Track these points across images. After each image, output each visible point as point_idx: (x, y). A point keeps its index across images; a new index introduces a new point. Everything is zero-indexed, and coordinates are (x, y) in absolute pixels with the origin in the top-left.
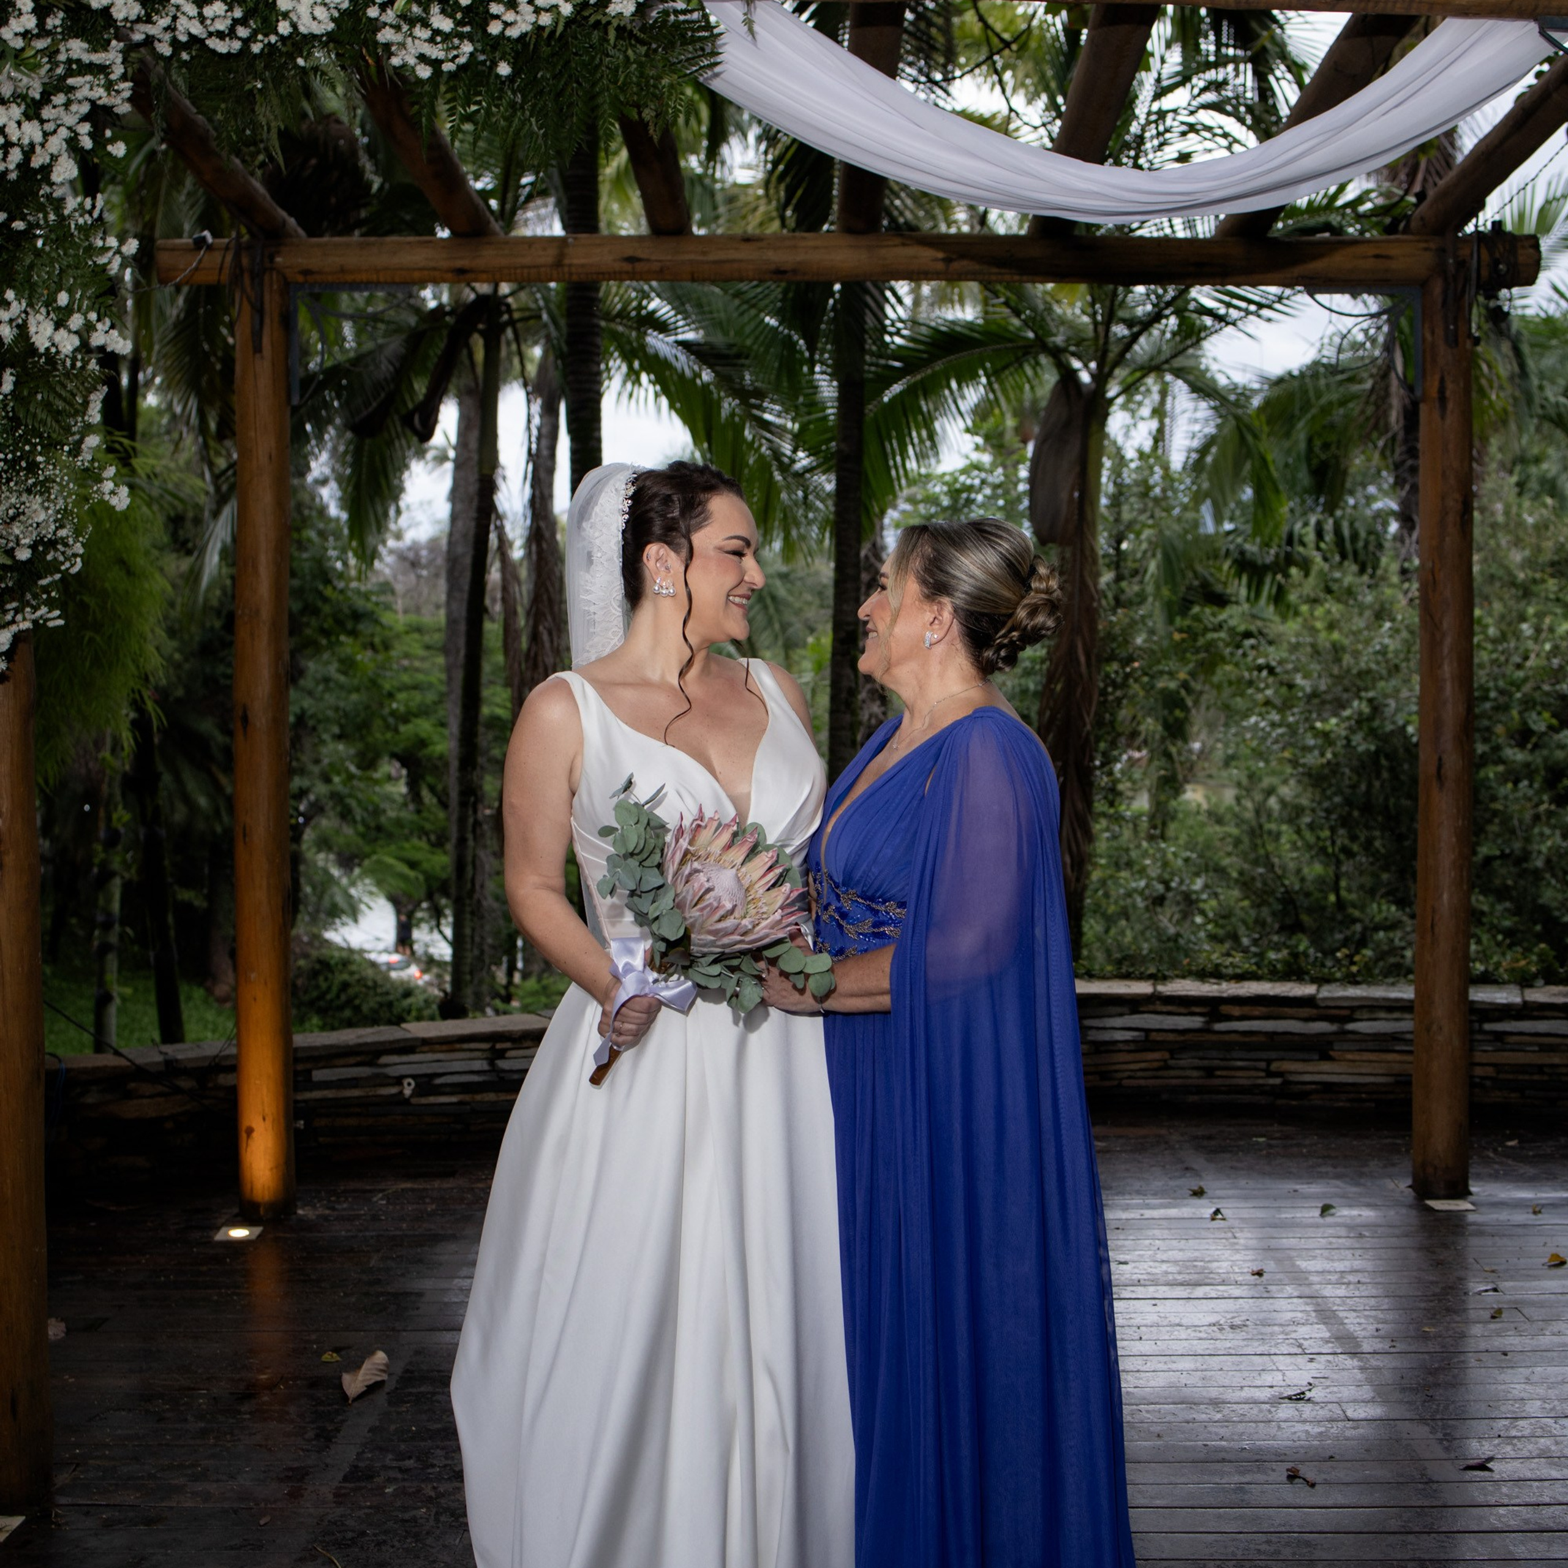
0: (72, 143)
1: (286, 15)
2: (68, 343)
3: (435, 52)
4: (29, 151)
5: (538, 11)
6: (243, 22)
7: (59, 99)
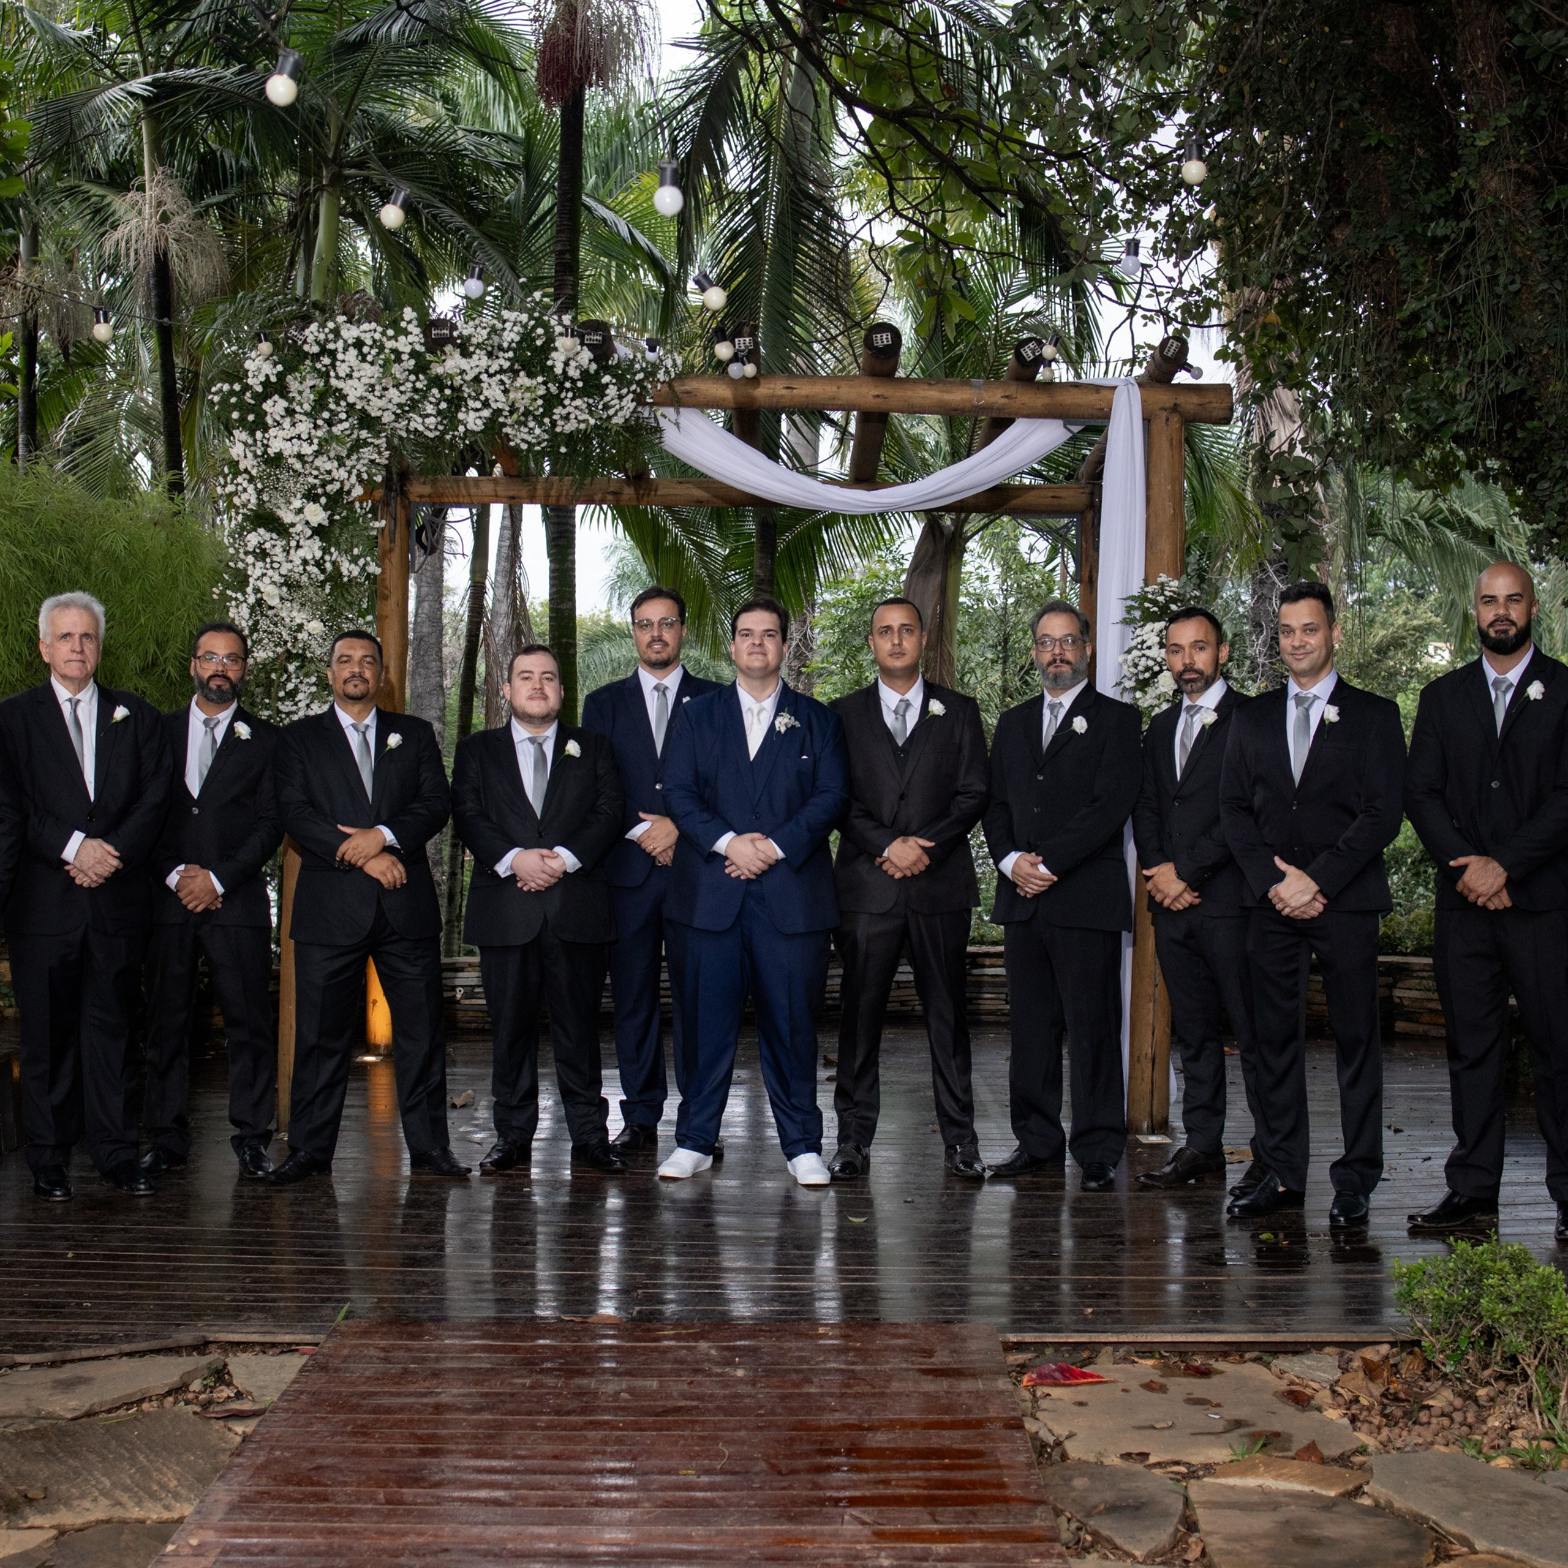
0: (359, 476)
1: (461, 422)
2: (356, 571)
3: (529, 438)
4: (342, 483)
5: (579, 422)
6: (441, 423)
7: (355, 457)
